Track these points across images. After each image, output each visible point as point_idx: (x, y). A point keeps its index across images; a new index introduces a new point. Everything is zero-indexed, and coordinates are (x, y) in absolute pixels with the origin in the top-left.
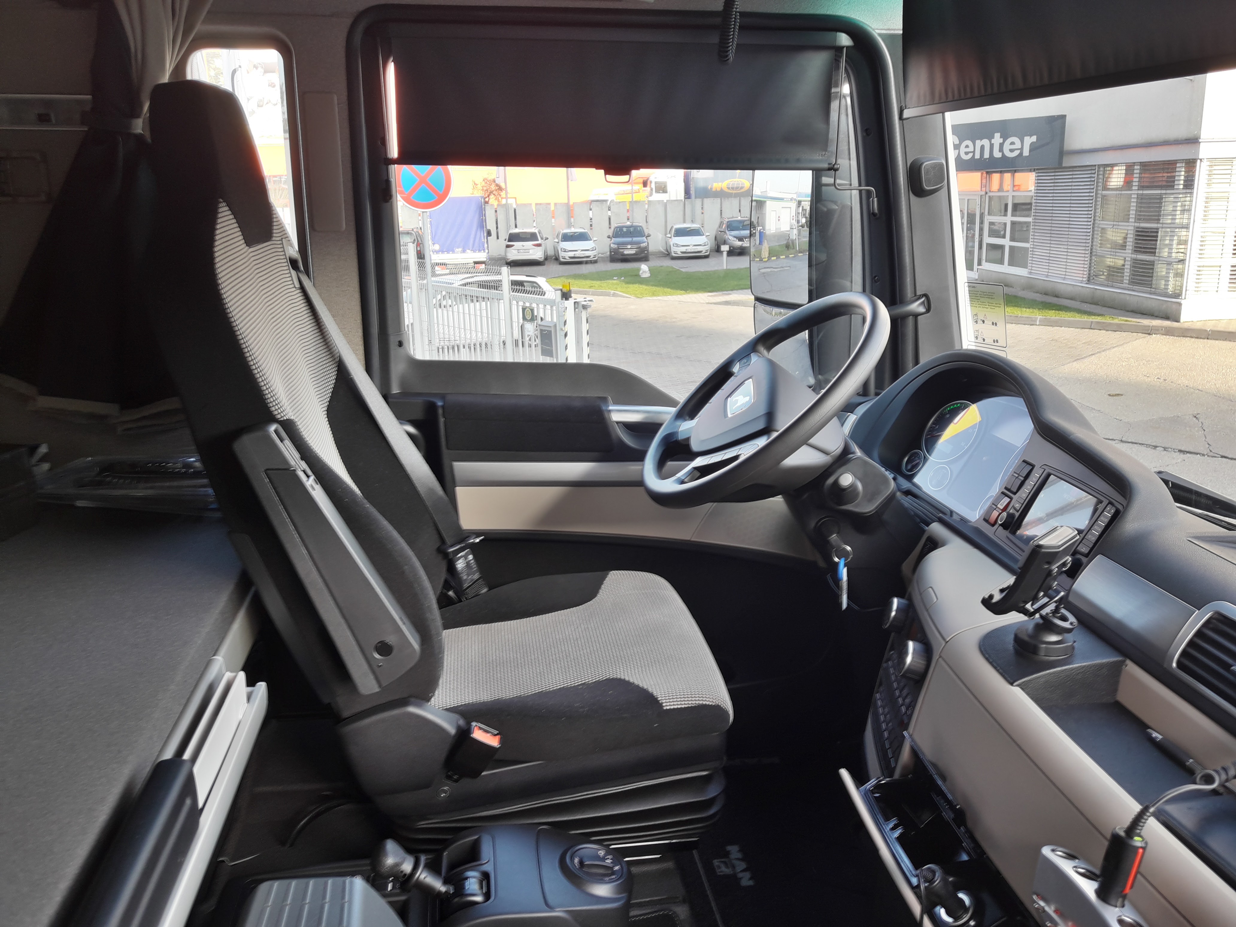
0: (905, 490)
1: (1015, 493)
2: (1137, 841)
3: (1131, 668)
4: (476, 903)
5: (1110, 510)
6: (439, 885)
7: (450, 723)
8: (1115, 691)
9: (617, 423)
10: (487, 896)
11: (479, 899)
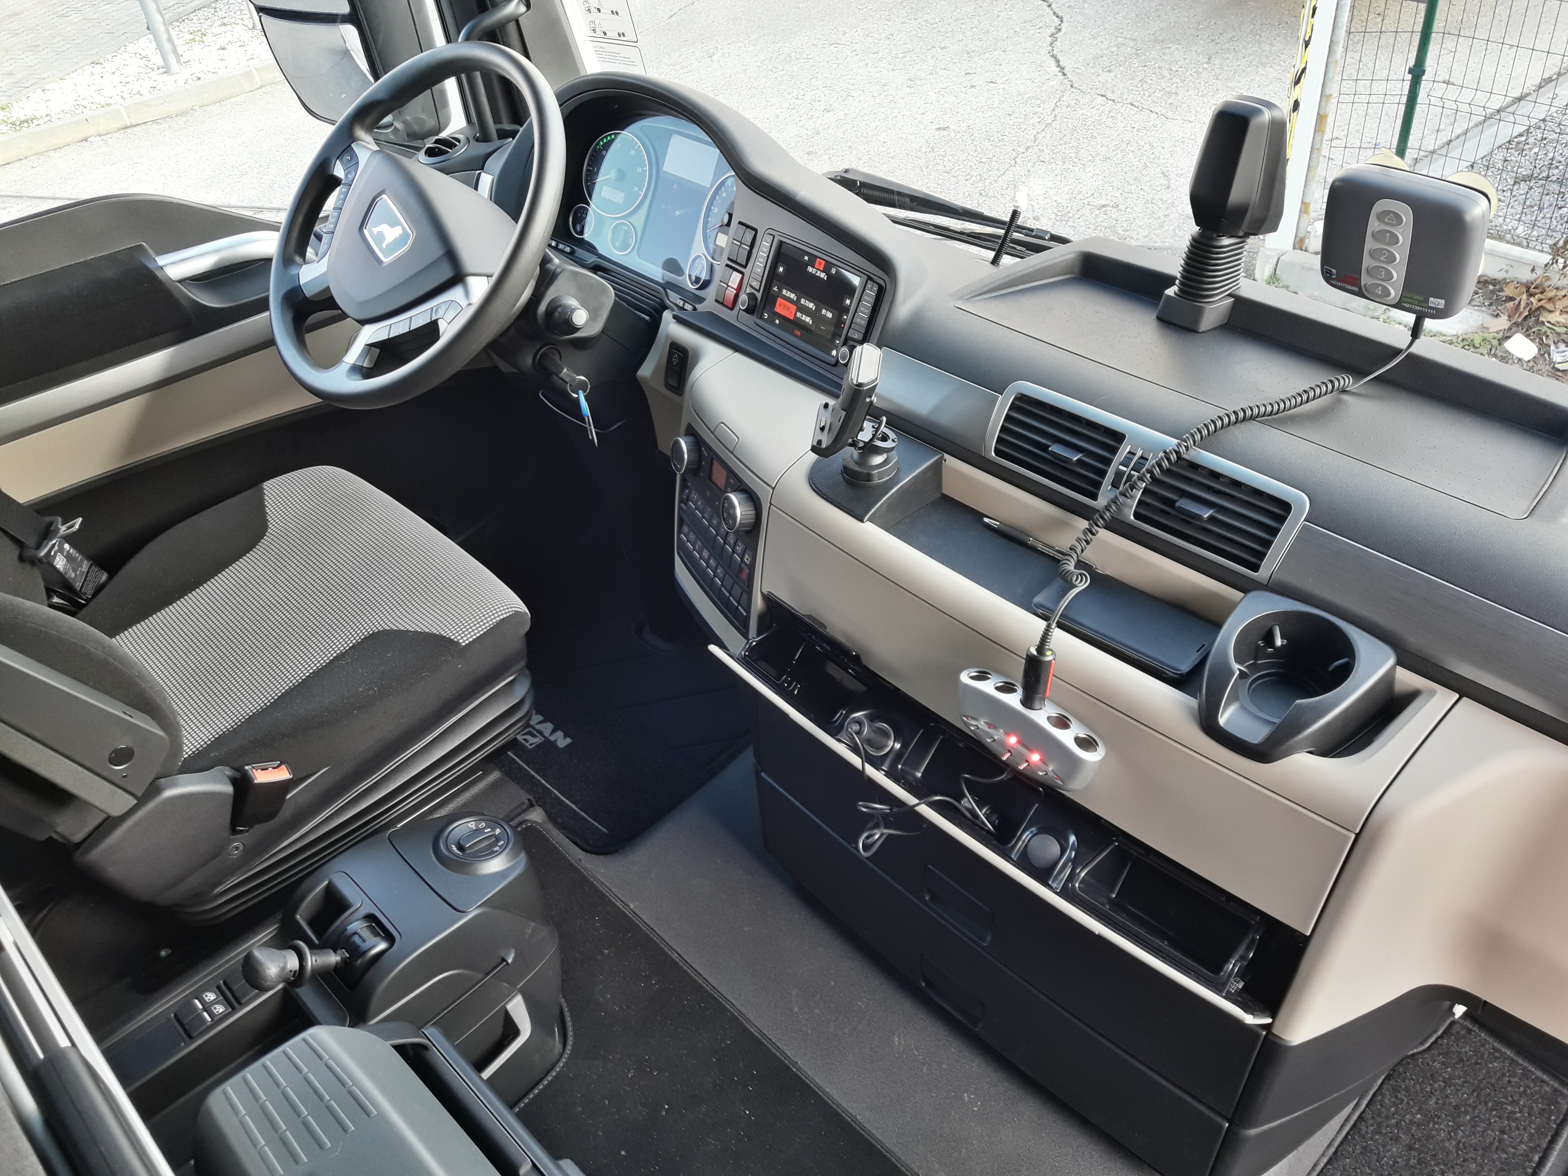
0: (592, 265)
1: (745, 267)
2: (1049, 656)
3: (951, 461)
4: (382, 953)
5: (872, 287)
6: (333, 958)
7: (221, 782)
8: (940, 486)
9: (180, 281)
10: (390, 939)
11: (382, 946)
